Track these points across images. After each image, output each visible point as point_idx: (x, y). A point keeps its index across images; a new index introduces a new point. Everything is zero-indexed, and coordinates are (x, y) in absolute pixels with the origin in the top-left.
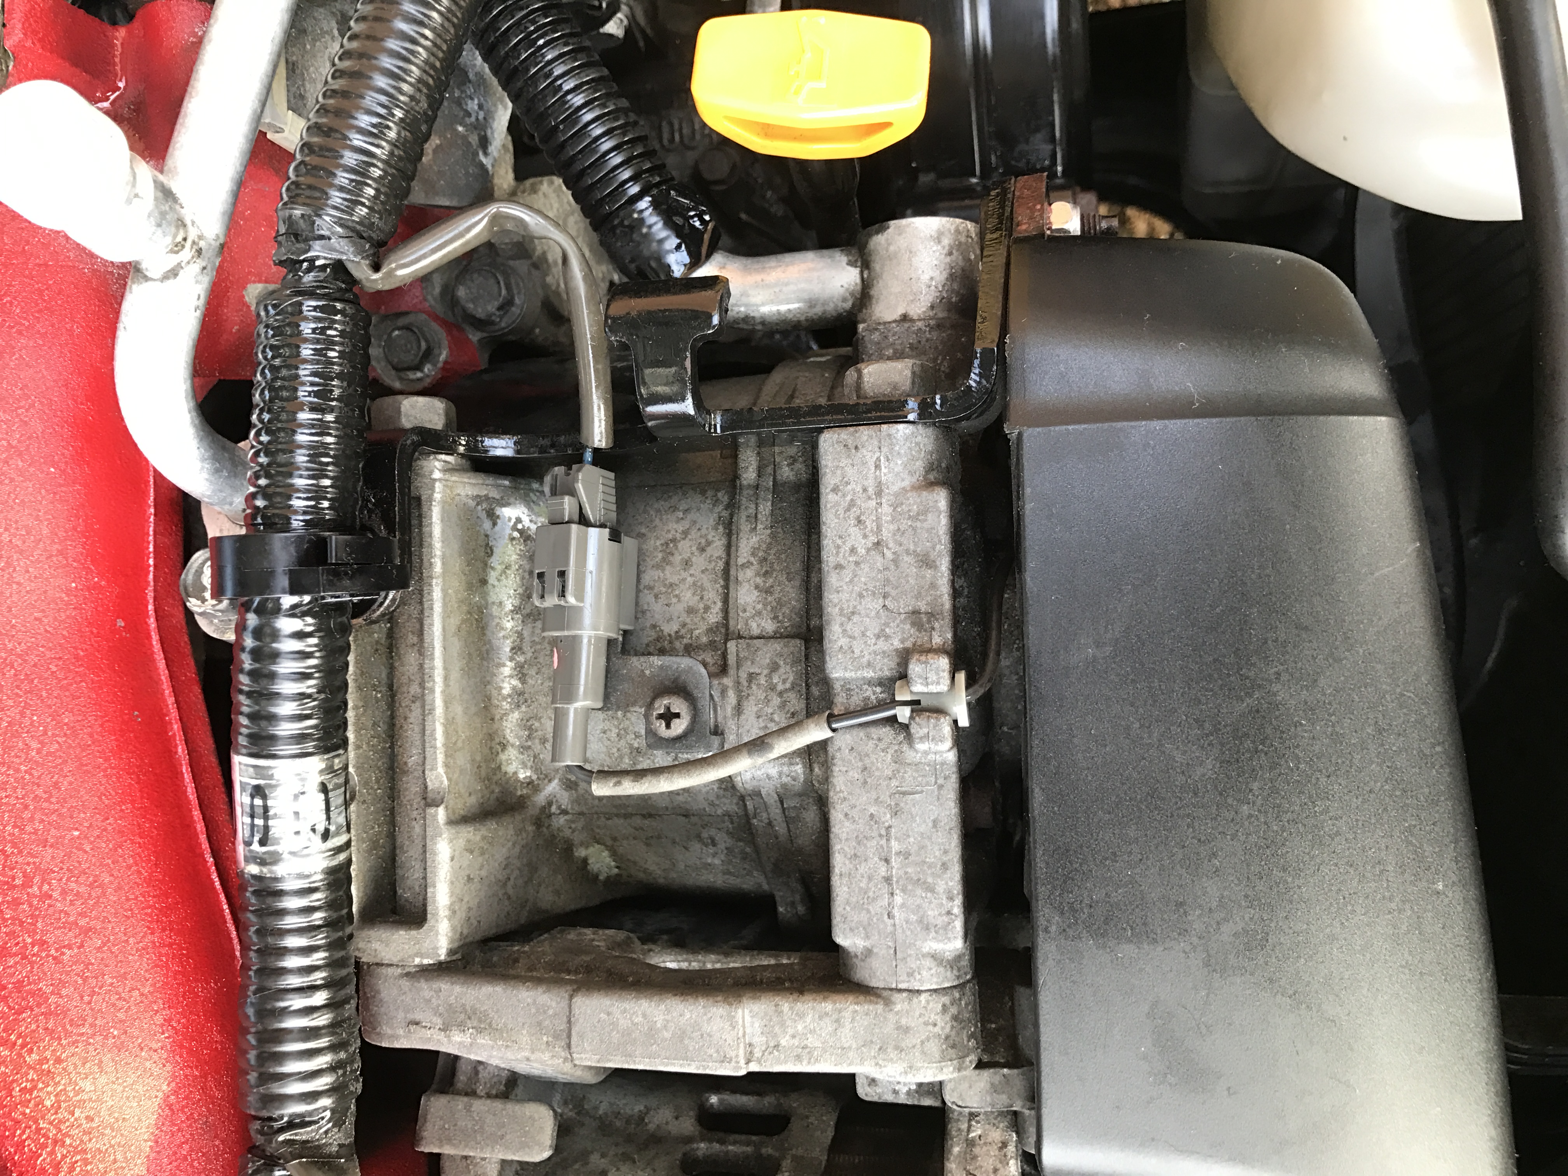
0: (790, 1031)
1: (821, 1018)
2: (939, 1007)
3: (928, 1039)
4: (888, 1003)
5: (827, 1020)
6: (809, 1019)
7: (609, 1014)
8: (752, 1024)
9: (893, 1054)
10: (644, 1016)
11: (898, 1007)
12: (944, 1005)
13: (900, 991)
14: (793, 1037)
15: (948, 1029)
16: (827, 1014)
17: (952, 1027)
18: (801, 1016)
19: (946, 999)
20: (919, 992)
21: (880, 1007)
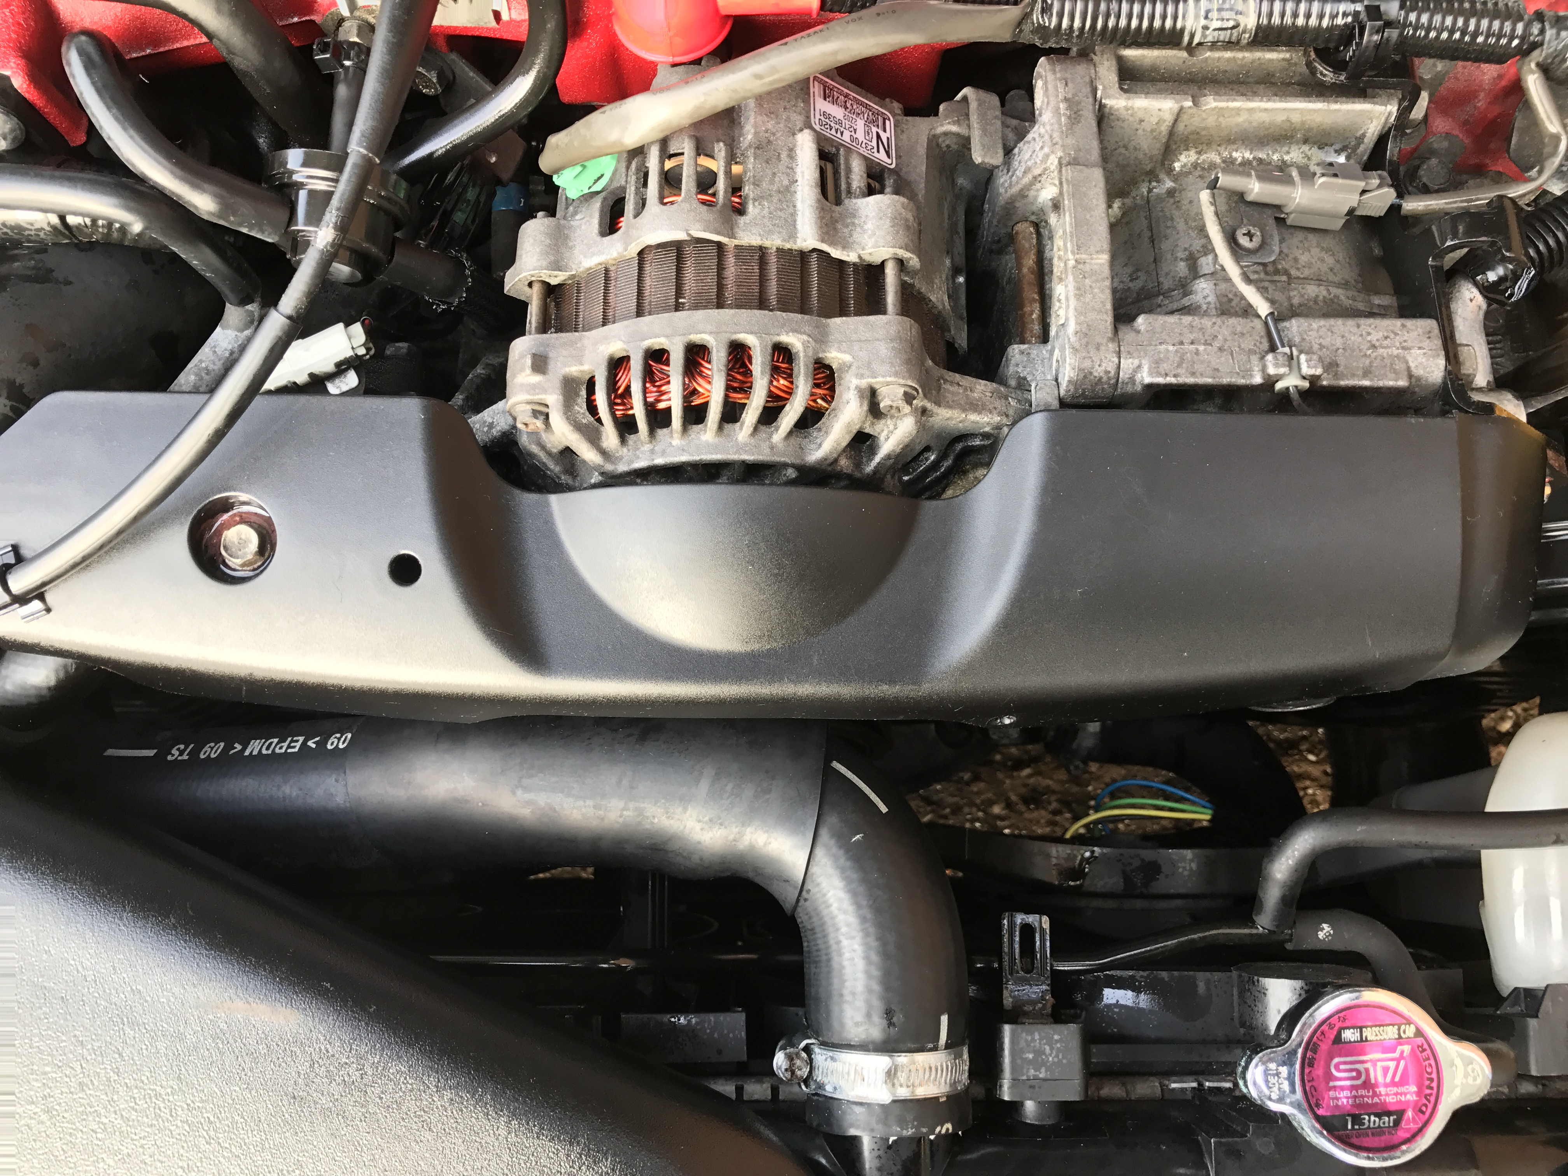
0: (1094, 285)
1: (1102, 302)
2: (1109, 369)
3: (1093, 361)
4: (1112, 340)
5: (1101, 306)
6: (1101, 295)
7: (1095, 186)
8: (1096, 264)
9: (1084, 341)
10: (1097, 205)
11: (1110, 345)
12: (1109, 372)
13: (1119, 346)
14: (1091, 287)
15: (1096, 374)
16: (1104, 306)
17: (1095, 377)
18: (1102, 291)
19: (1112, 373)
20: (1119, 358)
21: (1110, 335)
